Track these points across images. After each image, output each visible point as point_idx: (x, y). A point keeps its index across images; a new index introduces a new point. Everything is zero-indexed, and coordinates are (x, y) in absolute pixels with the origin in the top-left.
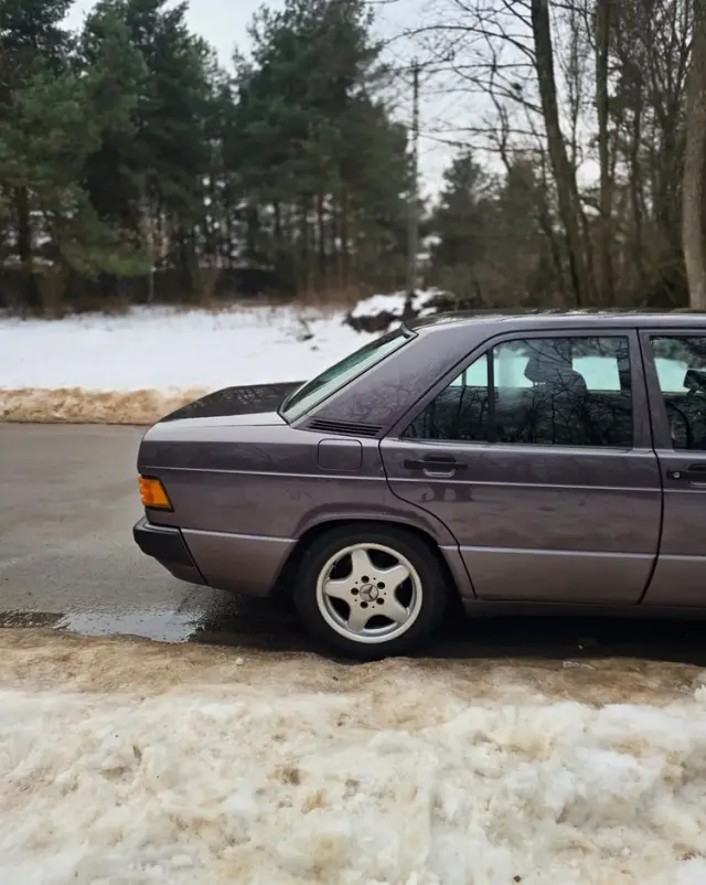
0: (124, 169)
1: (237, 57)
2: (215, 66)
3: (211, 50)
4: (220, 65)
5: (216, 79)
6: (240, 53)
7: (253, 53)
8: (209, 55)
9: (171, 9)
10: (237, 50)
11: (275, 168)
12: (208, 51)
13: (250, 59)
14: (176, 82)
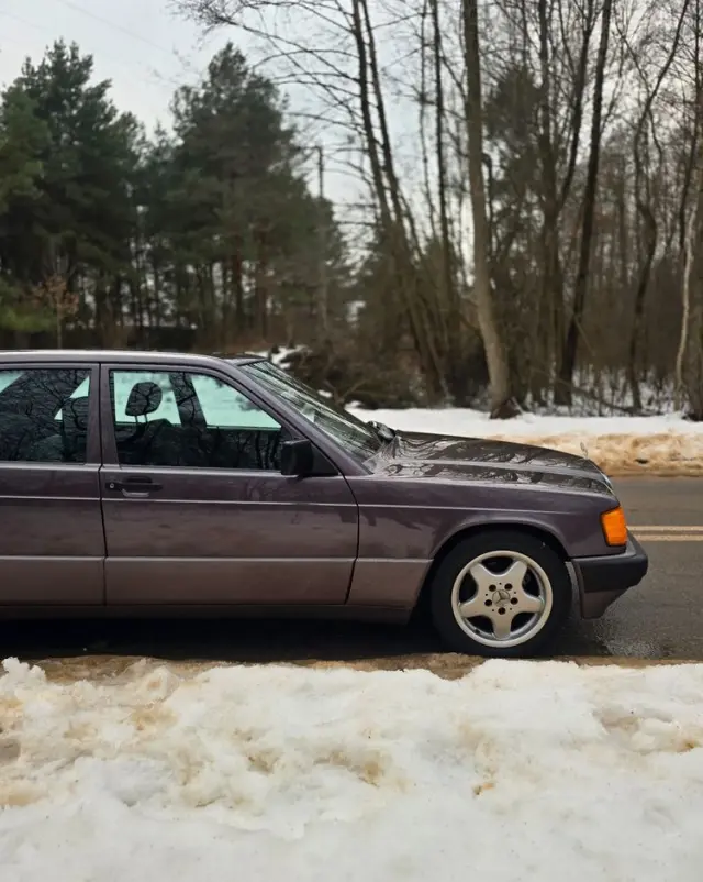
0: (40, 231)
1: (159, 132)
2: (143, 138)
3: (139, 123)
4: (148, 138)
5: (145, 150)
6: (162, 128)
7: (175, 129)
8: (137, 129)
9: (94, 86)
10: (159, 126)
11: (191, 234)
12: (136, 126)
13: (172, 134)
14: (97, 152)
